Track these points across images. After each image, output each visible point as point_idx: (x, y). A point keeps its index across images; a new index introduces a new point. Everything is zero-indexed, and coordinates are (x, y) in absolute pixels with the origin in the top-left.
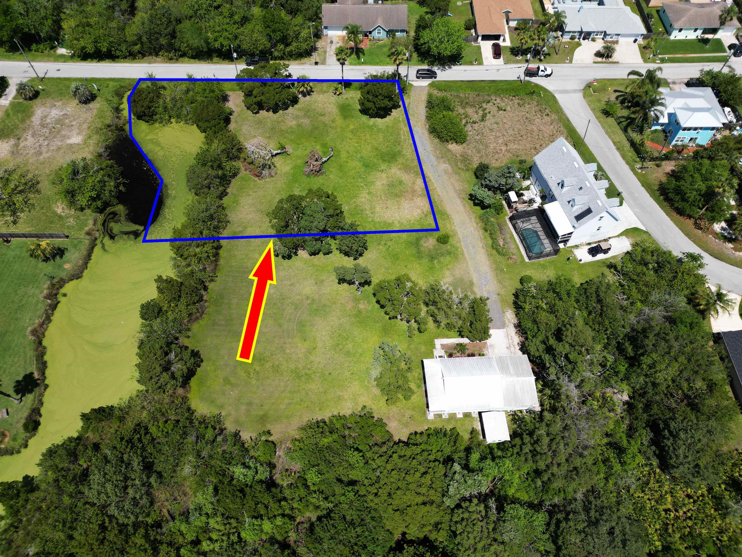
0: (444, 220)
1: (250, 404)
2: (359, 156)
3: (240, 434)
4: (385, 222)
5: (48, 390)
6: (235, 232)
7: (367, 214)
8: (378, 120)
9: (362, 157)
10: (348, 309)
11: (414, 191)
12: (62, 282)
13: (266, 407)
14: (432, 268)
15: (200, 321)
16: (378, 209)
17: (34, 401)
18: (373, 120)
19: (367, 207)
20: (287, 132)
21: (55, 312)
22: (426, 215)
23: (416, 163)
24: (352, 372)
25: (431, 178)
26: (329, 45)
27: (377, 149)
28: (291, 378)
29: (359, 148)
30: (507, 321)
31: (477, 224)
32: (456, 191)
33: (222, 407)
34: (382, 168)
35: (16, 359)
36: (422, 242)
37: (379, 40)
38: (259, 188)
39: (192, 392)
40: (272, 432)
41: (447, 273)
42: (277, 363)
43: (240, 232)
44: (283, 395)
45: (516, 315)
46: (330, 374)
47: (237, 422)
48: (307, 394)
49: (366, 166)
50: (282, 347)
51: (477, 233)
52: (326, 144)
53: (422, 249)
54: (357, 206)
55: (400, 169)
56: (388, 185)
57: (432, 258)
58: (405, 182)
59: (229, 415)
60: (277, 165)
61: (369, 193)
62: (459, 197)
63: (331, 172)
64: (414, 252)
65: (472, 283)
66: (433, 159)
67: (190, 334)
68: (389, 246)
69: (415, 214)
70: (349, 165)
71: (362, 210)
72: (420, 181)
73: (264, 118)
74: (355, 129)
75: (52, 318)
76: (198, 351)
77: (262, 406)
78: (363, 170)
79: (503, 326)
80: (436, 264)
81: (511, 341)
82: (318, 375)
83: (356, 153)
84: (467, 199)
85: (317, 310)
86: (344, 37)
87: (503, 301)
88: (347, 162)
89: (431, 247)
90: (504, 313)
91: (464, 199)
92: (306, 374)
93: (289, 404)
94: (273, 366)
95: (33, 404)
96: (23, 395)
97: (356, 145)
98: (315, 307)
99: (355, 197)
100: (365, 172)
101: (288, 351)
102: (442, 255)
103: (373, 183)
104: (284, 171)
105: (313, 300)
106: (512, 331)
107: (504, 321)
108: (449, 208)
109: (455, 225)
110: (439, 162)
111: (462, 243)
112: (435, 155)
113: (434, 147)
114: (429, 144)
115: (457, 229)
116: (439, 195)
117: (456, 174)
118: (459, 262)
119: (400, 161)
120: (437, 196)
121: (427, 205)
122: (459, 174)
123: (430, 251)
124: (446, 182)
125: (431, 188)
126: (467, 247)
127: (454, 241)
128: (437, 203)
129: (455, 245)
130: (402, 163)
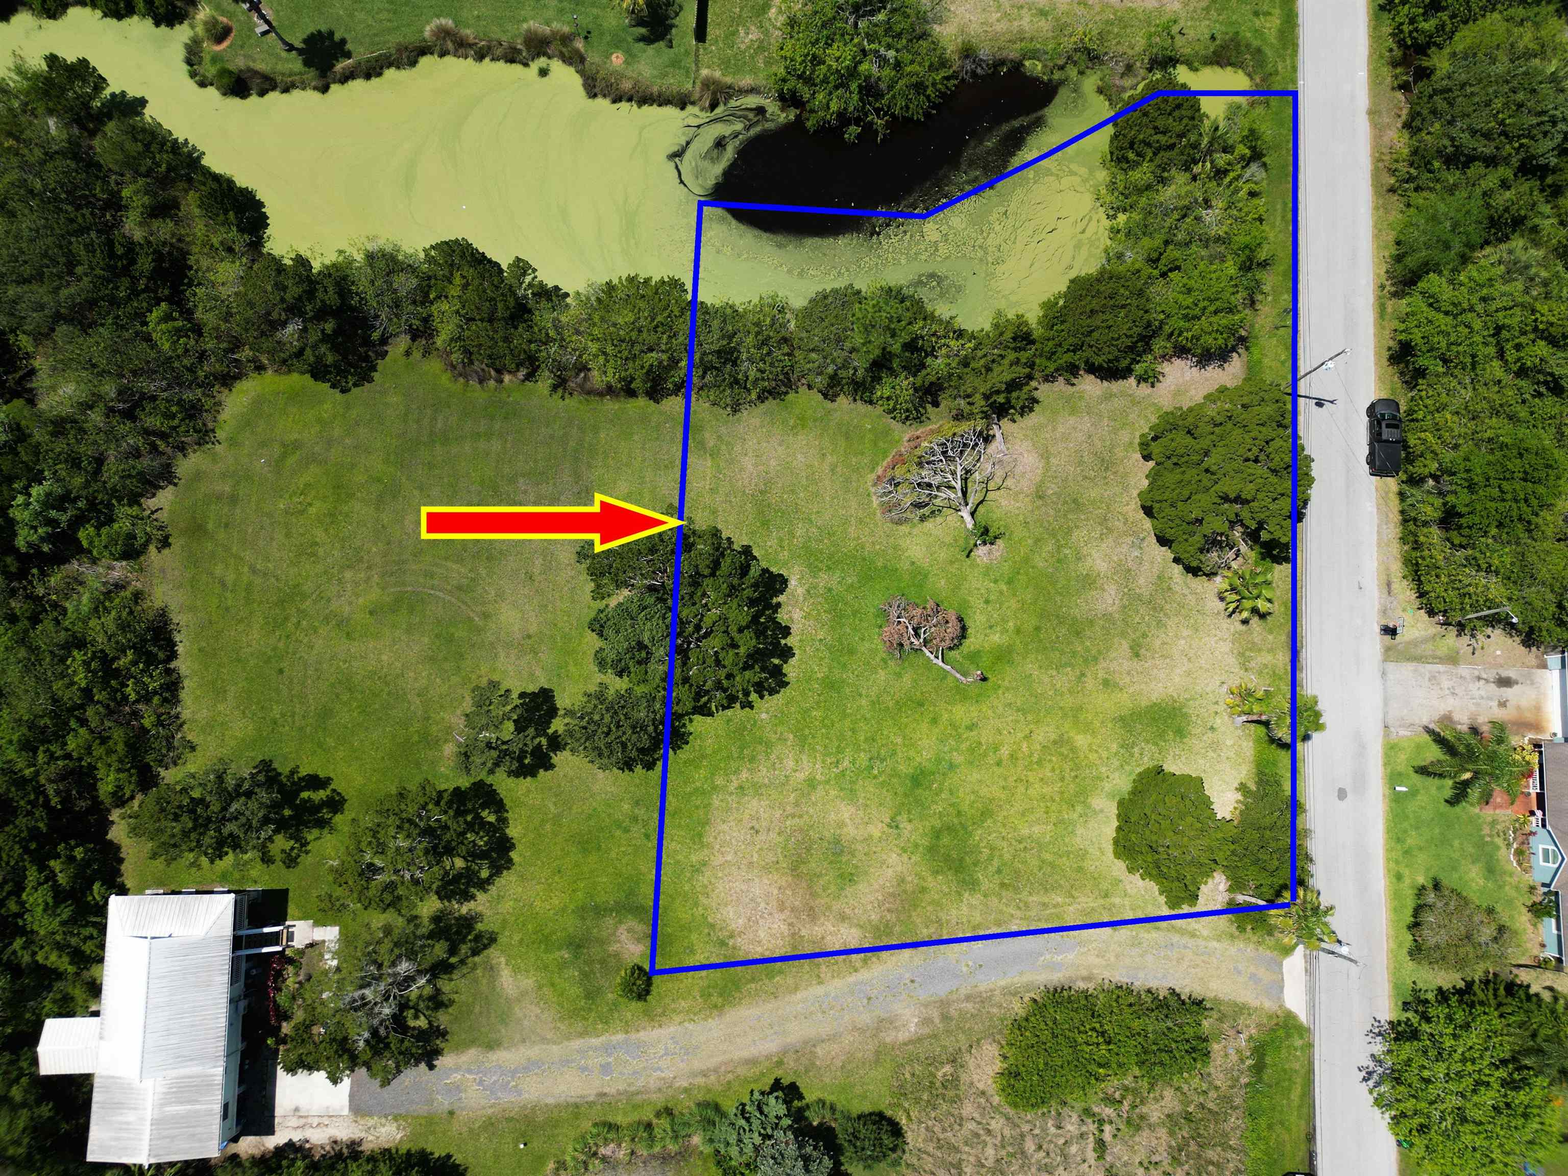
0: (706, 995)
1: (233, 500)
2: (958, 758)
3: (171, 487)
4: (707, 822)
5: (316, 95)
6: (701, 429)
7: (737, 772)
8: (1109, 828)
9: (952, 766)
10: (447, 716)
11: (813, 915)
12: (575, 59)
13: (221, 535)
14: (545, 941)
15: (449, 374)
16: (754, 805)
17: (290, 75)
18: (1112, 809)
19: (763, 774)
20: (1059, 548)
21: (501, 64)
22: (723, 943)
23: (925, 934)
24: (280, 721)
25: (864, 975)
26: (1492, 675)
27: (986, 814)
28: (281, 585)
29: (991, 759)
30: (371, 1122)
31: (686, 1090)
32: (810, 1044)
33: (233, 442)
34: (905, 825)
35: (384, 16)
36: (632, 922)
37: (1519, 853)
38: (848, 480)
39: (277, 378)
40: (166, 551)
41: (528, 982)
42: (321, 552)
43: (702, 444)
44: (246, 569)
45: (388, 1150)
46: (281, 671)
47: (198, 476)
48: (241, 621)
49: (919, 779)
50: (361, 560)
51: (653, 1085)
52: (1011, 662)
53: (609, 921)
54: (769, 745)
55: (902, 881)
56: (837, 841)
57: (577, 945)
58: (849, 891)
59: (215, 459)
60: (929, 525)
61: (811, 783)
62: (785, 1052)
63: (899, 675)
64: (601, 898)
65: (491, 1045)
66: (941, 990)
67: (417, 355)
68: (627, 830)
69: (729, 913)
70: (924, 726)
71: (752, 759)
72: (851, 937)
73: (1126, 475)
74: (1073, 750)
75: (487, 60)
76: (371, 380)
77: (226, 526)
78: (903, 768)
79: (358, 1108)
80: (557, 954)
81: (315, 1122)
82: (281, 645)
83: (972, 750)
84: (779, 1073)
85: (451, 640)
86: (1537, 726)
87: (430, 1121)
88: (935, 721)
89: (614, 948)
90: (396, 1119)
91: (780, 1063)
92: (286, 619)
93: (223, 584)
94: (317, 544)
95: (283, 74)
96: (300, 52)
97: (1005, 752)
98: (460, 633)
99: (802, 741)
100: (895, 774)
101: (348, 575)
102: (586, 976)
103: (851, 795)
104: (905, 543)
105: (479, 630)
106: (345, 1132)
107: (370, 1115)
108: (747, 1013)
109: (686, 1024)
110: (926, 1006)
111: (620, 1037)
112: (955, 997)
113: (990, 998)
114: (1002, 983)
115: (672, 1029)
116: (796, 989)
117: (877, 1053)
118: (562, 1019)
119: (930, 882)
120: (790, 981)
121: (759, 949)
122: (877, 1061)
123: (602, 942)
124: (847, 1018)
125: (823, 967)
126: (607, 1049)
127: (629, 1015)
128: (767, 981)
129: (616, 1015)
130: (923, 890)
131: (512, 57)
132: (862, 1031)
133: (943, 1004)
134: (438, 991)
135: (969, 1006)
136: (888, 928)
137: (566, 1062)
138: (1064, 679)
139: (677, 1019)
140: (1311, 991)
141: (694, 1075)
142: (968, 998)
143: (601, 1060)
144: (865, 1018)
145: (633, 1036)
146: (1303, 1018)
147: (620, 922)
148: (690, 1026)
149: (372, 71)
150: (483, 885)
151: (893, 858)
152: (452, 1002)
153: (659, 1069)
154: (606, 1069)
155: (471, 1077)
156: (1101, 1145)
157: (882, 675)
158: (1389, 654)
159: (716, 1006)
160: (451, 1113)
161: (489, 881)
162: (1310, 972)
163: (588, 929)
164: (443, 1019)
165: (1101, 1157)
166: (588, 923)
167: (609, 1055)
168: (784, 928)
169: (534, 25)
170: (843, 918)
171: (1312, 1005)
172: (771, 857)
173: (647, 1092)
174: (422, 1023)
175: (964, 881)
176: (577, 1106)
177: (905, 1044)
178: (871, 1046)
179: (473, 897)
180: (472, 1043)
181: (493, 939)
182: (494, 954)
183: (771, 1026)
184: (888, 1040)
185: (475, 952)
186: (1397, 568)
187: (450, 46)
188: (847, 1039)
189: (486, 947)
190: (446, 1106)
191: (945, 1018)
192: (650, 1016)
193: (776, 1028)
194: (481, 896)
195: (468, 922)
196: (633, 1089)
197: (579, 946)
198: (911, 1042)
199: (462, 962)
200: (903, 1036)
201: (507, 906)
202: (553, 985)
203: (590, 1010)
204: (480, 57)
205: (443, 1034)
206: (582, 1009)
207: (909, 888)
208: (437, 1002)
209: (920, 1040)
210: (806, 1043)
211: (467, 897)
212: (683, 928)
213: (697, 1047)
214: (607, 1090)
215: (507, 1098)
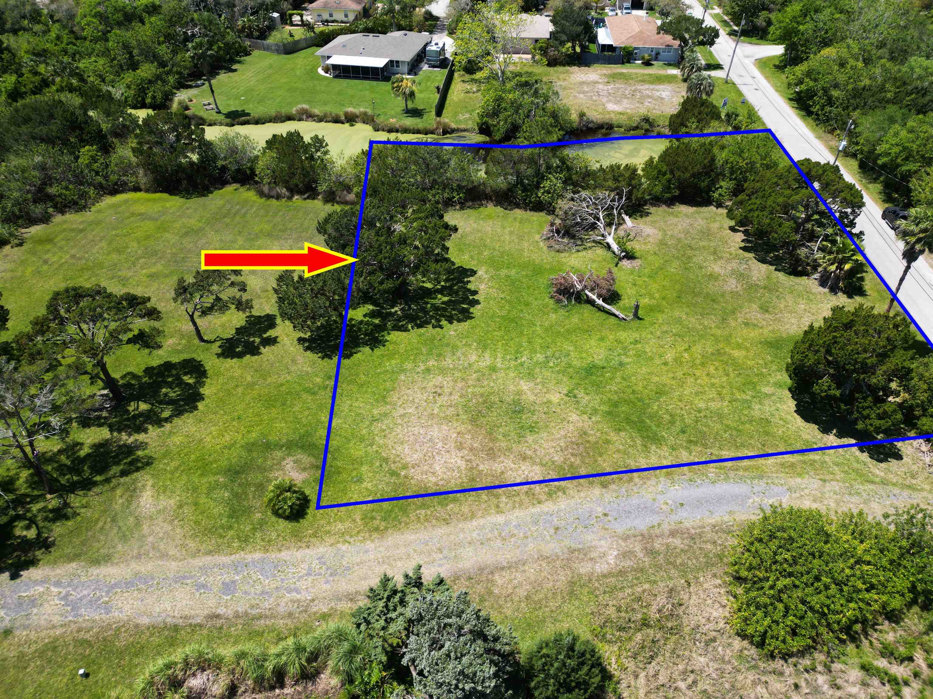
2: (627, 360)
3: (44, 225)
4: (392, 389)
7: (425, 361)
9: (622, 364)
11: (492, 454)
14: (204, 467)
16: (438, 379)
19: (449, 362)
29: (657, 361)
31: (324, 616)
34: (583, 397)
36: (300, 456)
49: (592, 370)
51: (282, 608)
53: (277, 454)
54: (455, 348)
55: (584, 433)
56: (517, 403)
57: (236, 471)
58: (530, 438)
61: (492, 369)
64: (275, 437)
66: (641, 523)
69: (405, 449)
71: (440, 354)
78: (577, 363)
80: (212, 478)
83: (638, 355)
89: (275, 474)
100: (570, 366)
102: (236, 497)
103: (530, 377)
108: (413, 537)
109: (340, 546)
110: (626, 538)
111: (258, 555)
112: (657, 531)
113: (700, 535)
114: (712, 521)
115: (321, 550)
116: (473, 516)
117: (572, 583)
118: (194, 536)
119: (613, 437)
120: (465, 509)
121: (433, 479)
122: (572, 593)
123: (263, 469)
124: (531, 546)
125: (504, 499)
126: (235, 567)
127: (274, 535)
128: (439, 508)
129: (258, 535)
130: (607, 442)
131: (337, 121)
132: (549, 559)
133: (645, 538)
134: (65, 506)
135: (677, 542)
137: (181, 579)
138: (710, 322)
139: (330, 540)
142: (673, 534)
143: (227, 578)
144: (554, 548)
145: (273, 555)
147: (289, 455)
148: (344, 547)
150: (159, 422)
151: (574, 417)
152: (76, 514)
153: (298, 591)
154: (228, 587)
155: (54, 590)
157: (553, 316)
159: (377, 529)
160: (7, 633)
161: (167, 420)
163: (253, 459)
164: (57, 531)
166: (255, 455)
167: (238, 573)
168: (462, 464)
169: (350, 112)
170: (524, 458)
172: (451, 411)
173: (273, 616)
174: (31, 533)
175: (648, 437)
176: (176, 628)
177: (605, 576)
178: (563, 577)
179: (146, 431)
180: (75, 557)
181: (149, 462)
182: (143, 476)
183: (440, 550)
184: (582, 571)
185: (124, 473)
187: (304, 117)
188: (531, 570)
189: (138, 469)
191: (651, 552)
192: (297, 536)
193: (445, 552)
194: (152, 430)
195: (131, 450)
196: (254, 612)
197: (237, 473)
198: (609, 575)
199: (108, 481)
200: (601, 568)
202: (196, 504)
203: (230, 527)
204: (320, 120)
206: (222, 527)
207: (592, 439)
208: (59, 515)
209: (622, 573)
210: (481, 570)
211: (140, 429)
212: (354, 461)
213: (348, 569)
214: (221, 611)
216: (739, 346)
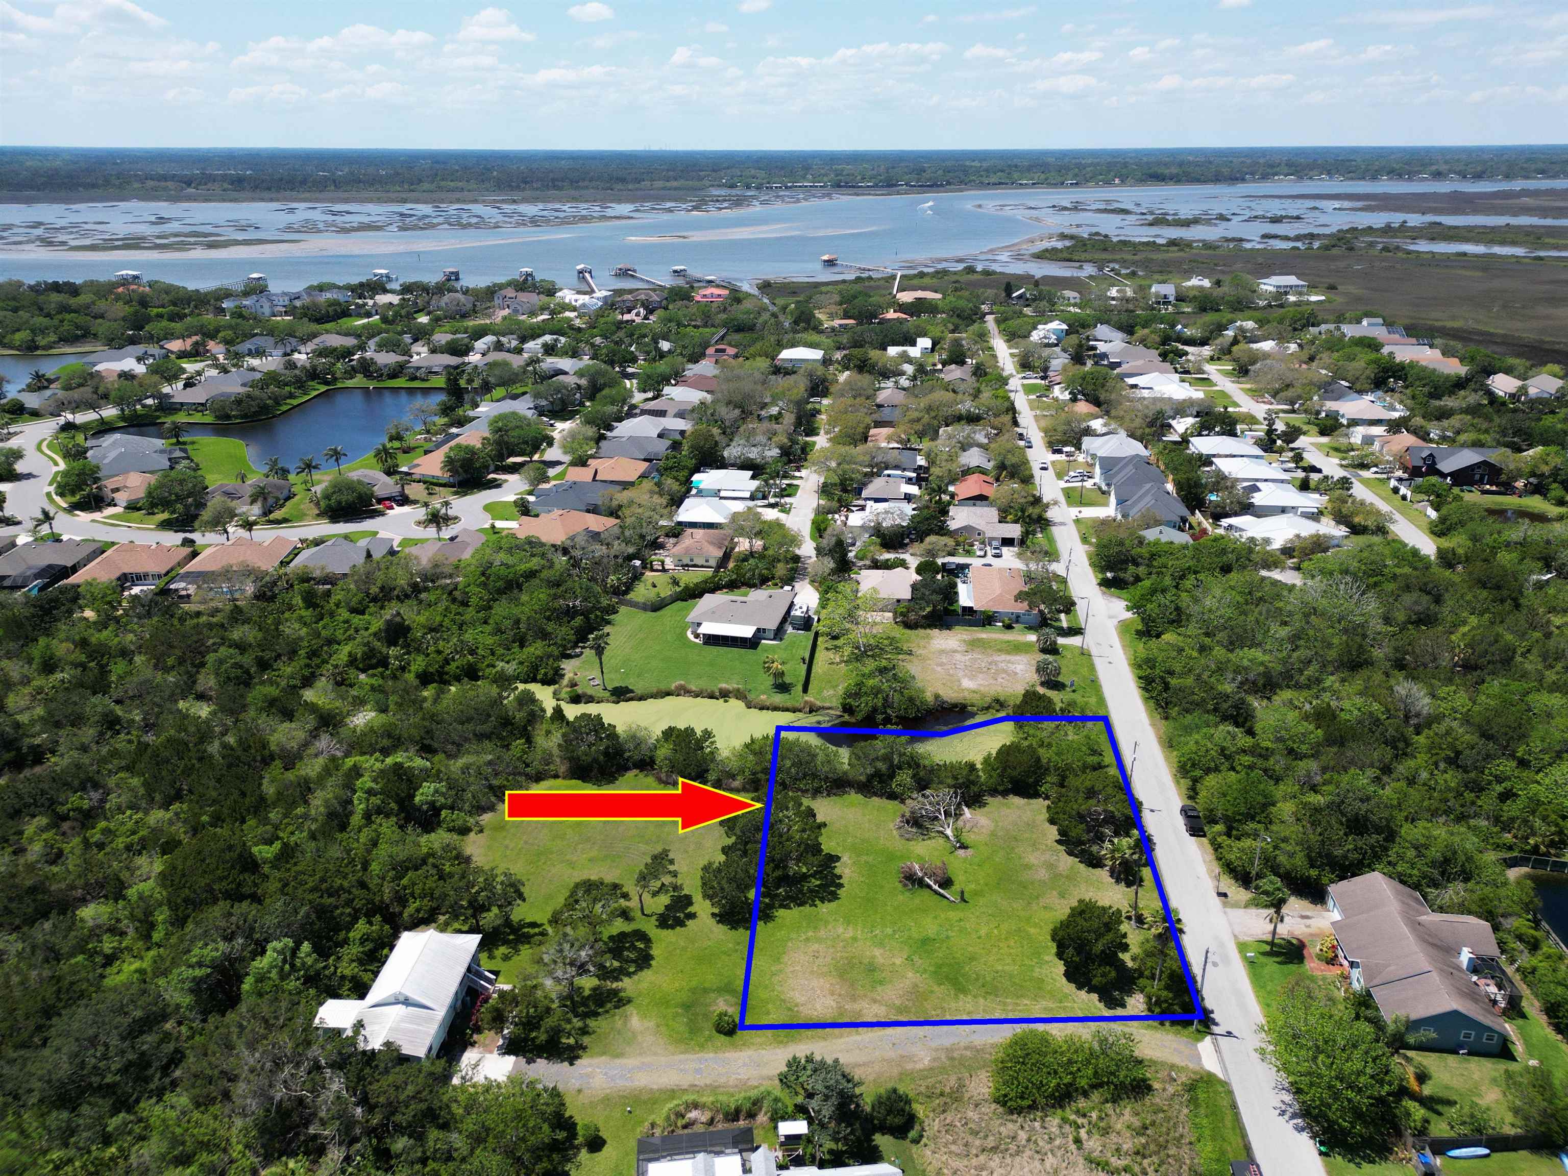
2: (952, 934)
4: (783, 953)
7: (805, 932)
9: (948, 937)
12: (742, 698)
14: (666, 1003)
16: (815, 946)
17: (602, 698)
20: (1008, 854)
21: (706, 699)
22: (790, 1009)
26: (1295, 914)
27: (972, 959)
29: (974, 936)
34: (918, 960)
36: (727, 997)
41: (650, 1024)
49: (926, 941)
51: (732, 1082)
53: (711, 996)
54: (827, 922)
56: (871, 965)
58: (879, 988)
61: (855, 939)
63: (912, 899)
64: (707, 985)
65: (617, 1056)
66: (946, 1043)
68: (728, 955)
69: (796, 994)
70: (929, 919)
71: (816, 927)
78: (915, 936)
80: (673, 1010)
83: (961, 931)
88: (936, 917)
89: (713, 1008)
95: (599, 697)
96: (610, 691)
97: (982, 933)
99: (848, 921)
100: (911, 938)
102: (691, 1021)
103: (881, 946)
104: (913, 848)
109: (760, 1051)
110: (935, 1052)
111: (711, 1055)
112: (955, 1048)
113: (983, 1050)
114: (991, 1042)
115: (749, 1053)
116: (843, 1036)
117: (901, 1073)
118: (671, 1043)
119: (936, 988)
121: (815, 1014)
122: (900, 1079)
123: (705, 1004)
124: (877, 1053)
126: (701, 1061)
127: (719, 1044)
129: (709, 1043)
131: (712, 696)
132: (889, 1061)
133: (949, 1050)
134: (586, 1026)
135: (968, 1053)
136: (907, 1010)
137: (669, 1066)
138: (1018, 905)
139: (753, 1048)
140: (1222, 1061)
141: (763, 1078)
142: (966, 1048)
143: (696, 1066)
144: (891, 1054)
145: (721, 1055)
146: (1221, 1075)
147: (719, 997)
148: (763, 1052)
149: (641, 698)
150: (629, 975)
151: (910, 975)
152: (595, 1031)
153: (738, 1074)
154: (698, 1071)
155: (599, 1071)
156: (1078, 1141)
157: (901, 897)
158: (1225, 905)
159: (782, 1042)
160: (580, 1091)
161: (634, 973)
162: (1218, 1050)
163: (697, 998)
164: (586, 1040)
165: (1079, 1149)
166: (697, 995)
167: (702, 1064)
168: (834, 1004)
169: (724, 685)
170: (875, 1001)
171: (1225, 1069)
172: (825, 969)
173: (726, 1086)
174: (572, 1041)
175: (959, 989)
176: (673, 1090)
177: (921, 1070)
178: (896, 1070)
179: (622, 980)
180: (605, 1054)
181: (630, 1001)
182: (629, 1009)
184: (908, 1067)
185: (616, 1007)
186: (1217, 870)
188: (879, 1065)
189: (624, 1005)
190: (577, 1086)
191: (951, 1058)
192: (733, 1045)
194: (626, 980)
195: (616, 992)
196: (715, 1083)
197: (689, 1007)
198: (924, 1070)
199: (606, 1012)
200: (919, 1066)
201: (644, 985)
202: (667, 1025)
203: (691, 1039)
204: (697, 696)
205: (584, 1048)
206: (686, 1038)
208: (584, 1031)
209: (931, 1069)
211: (618, 979)
212: (765, 1001)
213: (765, 1062)
214: (696, 1082)
215: (621, 1083)
216: (1036, 925)
